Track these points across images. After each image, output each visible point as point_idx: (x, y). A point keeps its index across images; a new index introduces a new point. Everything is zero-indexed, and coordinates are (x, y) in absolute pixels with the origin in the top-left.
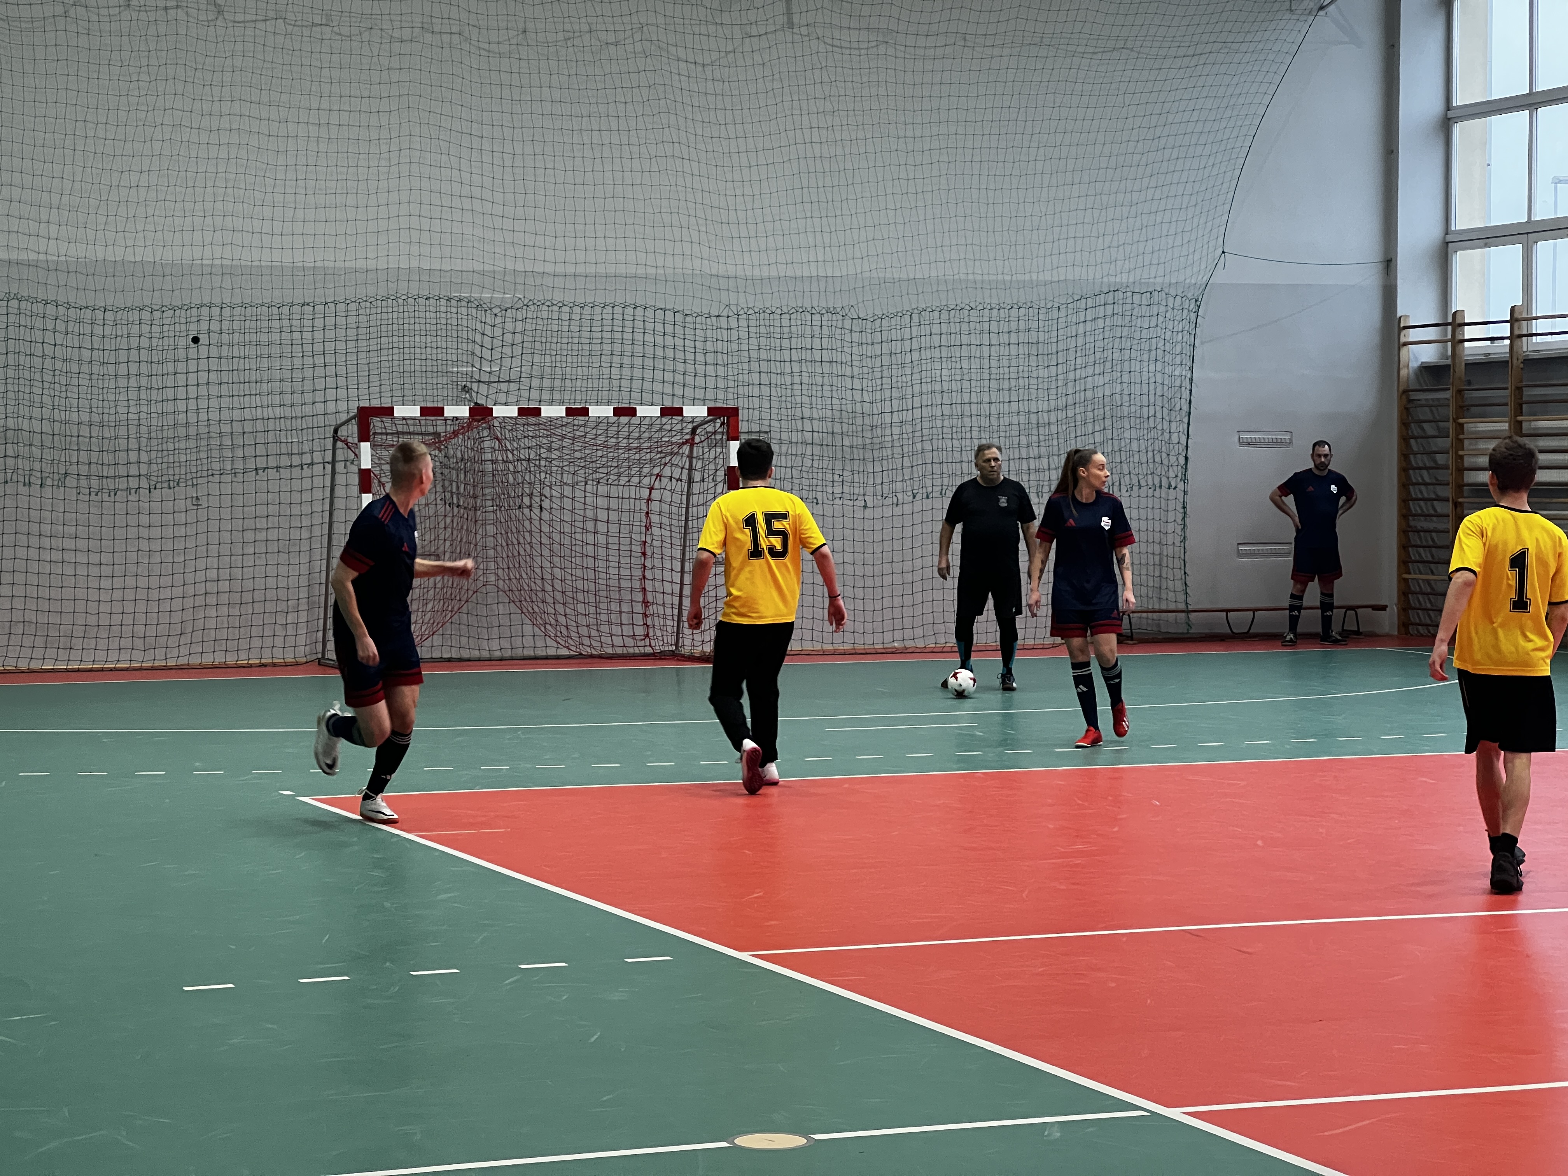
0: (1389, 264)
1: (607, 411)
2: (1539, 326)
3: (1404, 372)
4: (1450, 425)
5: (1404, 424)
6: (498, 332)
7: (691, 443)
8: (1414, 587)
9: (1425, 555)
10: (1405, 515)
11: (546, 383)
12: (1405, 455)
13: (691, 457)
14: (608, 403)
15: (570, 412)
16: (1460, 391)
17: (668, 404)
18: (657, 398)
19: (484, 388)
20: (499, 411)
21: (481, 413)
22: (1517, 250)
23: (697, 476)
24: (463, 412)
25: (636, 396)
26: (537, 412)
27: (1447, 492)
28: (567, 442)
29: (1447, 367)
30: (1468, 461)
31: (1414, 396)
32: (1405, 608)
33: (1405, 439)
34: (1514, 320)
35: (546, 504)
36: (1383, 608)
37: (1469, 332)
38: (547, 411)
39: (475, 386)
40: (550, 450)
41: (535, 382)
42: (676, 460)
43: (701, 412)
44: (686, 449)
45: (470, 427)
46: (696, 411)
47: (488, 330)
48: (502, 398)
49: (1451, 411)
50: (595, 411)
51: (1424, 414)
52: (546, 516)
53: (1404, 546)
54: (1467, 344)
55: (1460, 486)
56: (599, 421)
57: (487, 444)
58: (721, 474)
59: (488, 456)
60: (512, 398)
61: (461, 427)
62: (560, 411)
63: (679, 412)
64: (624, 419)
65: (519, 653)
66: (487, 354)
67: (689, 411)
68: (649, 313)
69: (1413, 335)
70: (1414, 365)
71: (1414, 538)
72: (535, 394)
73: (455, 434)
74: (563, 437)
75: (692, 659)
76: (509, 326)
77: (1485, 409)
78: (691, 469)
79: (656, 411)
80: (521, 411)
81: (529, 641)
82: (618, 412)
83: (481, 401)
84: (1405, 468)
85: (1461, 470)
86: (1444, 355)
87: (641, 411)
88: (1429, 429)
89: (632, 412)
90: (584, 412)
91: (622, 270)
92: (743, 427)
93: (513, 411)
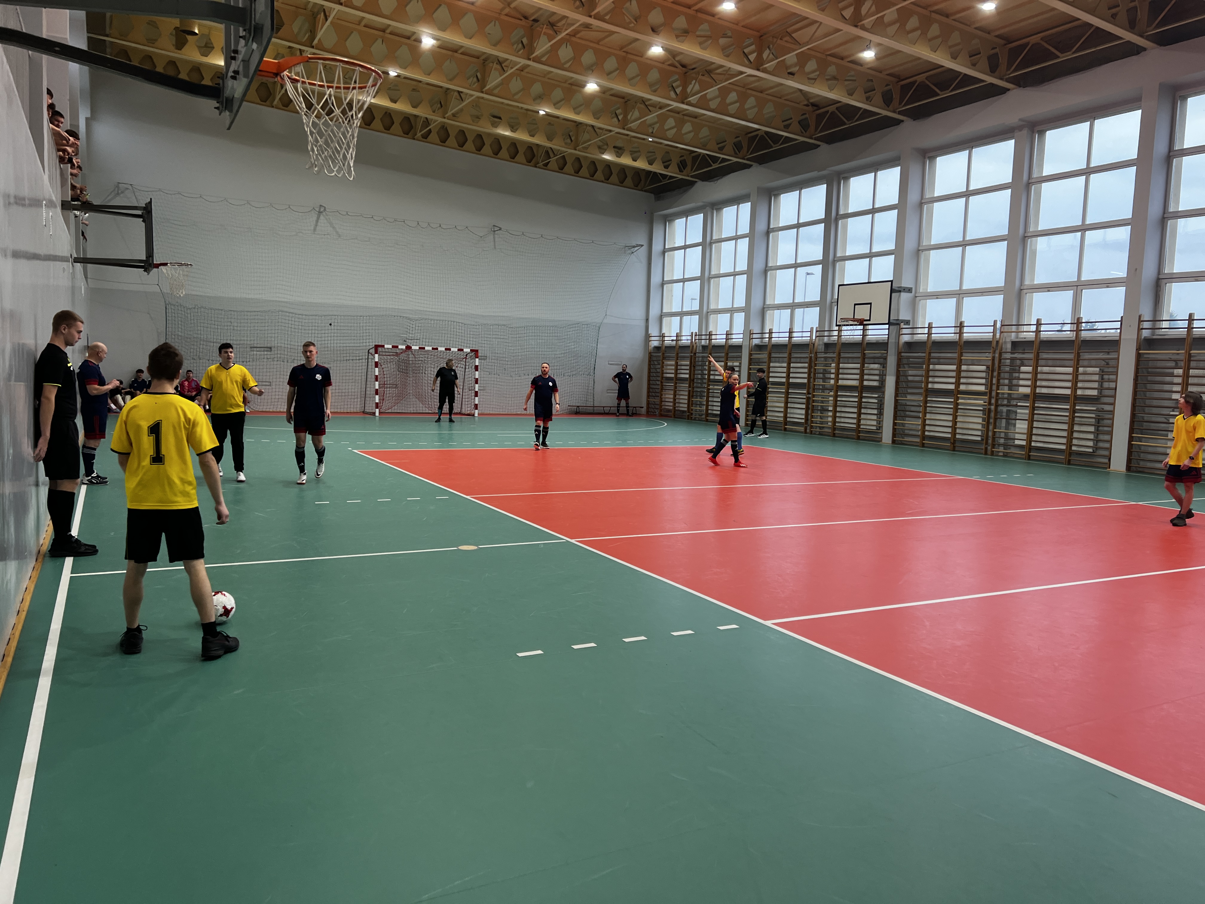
0: (647, 320)
1: (443, 349)
3: (650, 348)
4: (661, 362)
5: (650, 361)
6: (414, 326)
7: (466, 358)
8: (651, 403)
9: (654, 394)
10: (649, 384)
11: (427, 340)
12: (649, 369)
13: (465, 362)
14: (444, 347)
15: (433, 349)
16: (663, 354)
17: (460, 348)
18: (457, 346)
19: (410, 341)
20: (413, 348)
21: (409, 348)
23: (467, 367)
24: (404, 347)
25: (451, 345)
26: (424, 348)
27: (659, 379)
28: (432, 357)
29: (660, 347)
30: (665, 371)
31: (652, 354)
32: (648, 408)
33: (649, 365)
34: (677, 336)
35: (426, 372)
36: (643, 407)
37: (666, 339)
38: (427, 348)
39: (407, 340)
40: (428, 358)
41: (424, 340)
42: (462, 362)
43: (468, 350)
44: (464, 360)
45: (405, 351)
47: (411, 326)
48: (415, 344)
49: (661, 358)
50: (440, 349)
51: (654, 359)
52: (426, 375)
53: (648, 392)
55: (662, 377)
56: (441, 351)
57: (410, 356)
58: (473, 367)
59: (410, 359)
60: (418, 344)
61: (403, 351)
62: (430, 348)
63: (462, 350)
64: (448, 351)
65: (419, 411)
66: (411, 332)
67: (465, 350)
68: (455, 323)
69: (653, 338)
70: (653, 346)
71: (651, 390)
72: (424, 343)
73: (402, 353)
74: (431, 355)
75: (465, 415)
76: (417, 325)
77: (669, 358)
78: (465, 365)
79: (456, 350)
80: (420, 348)
81: (421, 409)
82: (446, 349)
83: (409, 344)
84: (649, 372)
85: (663, 373)
86: (660, 344)
87: (452, 349)
88: (656, 363)
89: (450, 350)
90: (437, 349)
91: (450, 311)
92: (480, 355)
93: (417, 348)
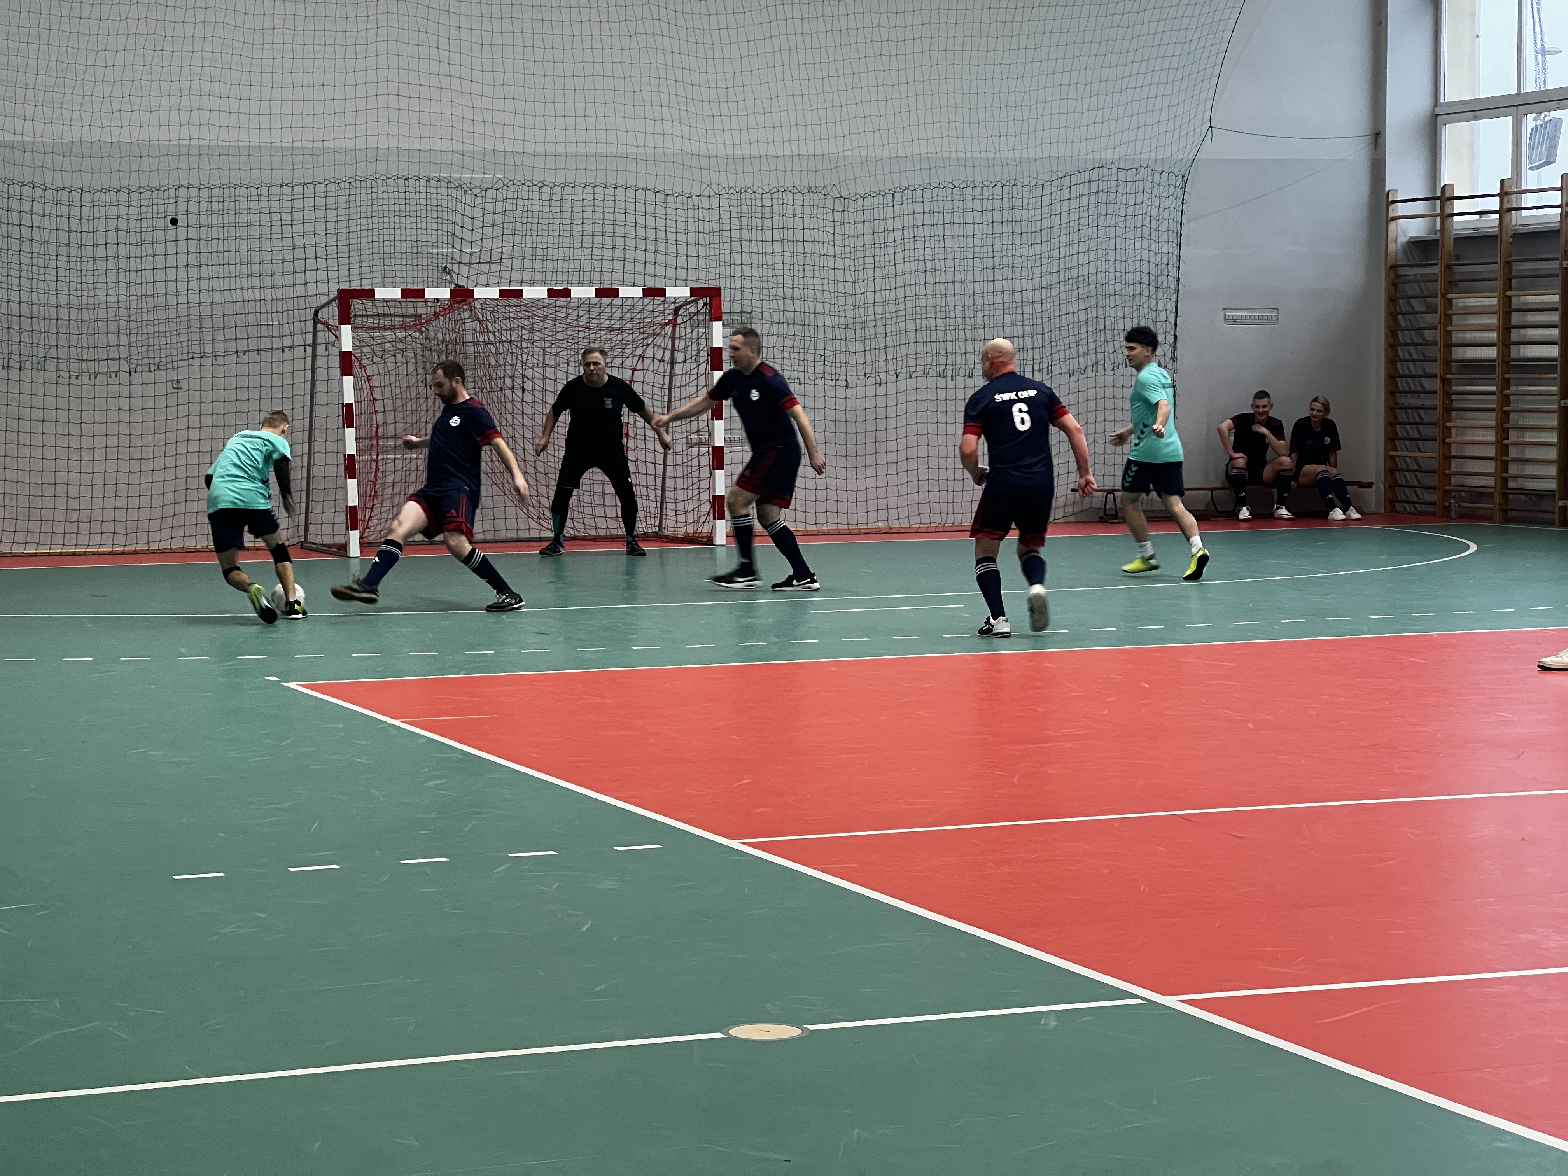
0: (1377, 137)
1: (590, 292)
2: (1530, 200)
3: (1392, 247)
4: (1439, 300)
5: (1392, 300)
6: (478, 213)
7: (674, 323)
8: (1401, 465)
9: (1412, 432)
10: (1392, 392)
11: (528, 264)
12: (1392, 332)
13: (673, 338)
14: (590, 284)
15: (552, 293)
16: (1448, 267)
17: (650, 284)
18: (639, 279)
19: (464, 270)
20: (480, 293)
21: (462, 295)
22: (1507, 122)
23: (680, 357)
24: (444, 293)
25: (618, 277)
26: (519, 293)
27: (1435, 368)
28: (548, 324)
29: (1436, 241)
30: (1457, 337)
31: (1402, 271)
32: (1392, 485)
33: (1392, 315)
34: (1503, 194)
35: (528, 385)
36: (1369, 485)
37: (1458, 206)
38: (529, 293)
39: (456, 267)
40: (531, 331)
41: (517, 264)
42: (659, 340)
43: (683, 292)
44: (668, 329)
45: (451, 308)
46: (679, 292)
47: (468, 211)
48: (483, 279)
49: (1439, 286)
50: (577, 292)
51: (1411, 289)
52: (528, 397)
53: (1392, 423)
54: (1456, 218)
55: (1448, 362)
56: (581, 302)
57: (468, 326)
58: (704, 354)
59: (470, 338)
60: (493, 280)
61: (442, 309)
62: (543, 293)
63: (661, 292)
64: (606, 300)
65: (503, 535)
66: (467, 235)
67: (671, 292)
68: (630, 193)
69: (1402, 209)
70: (1402, 239)
71: (1401, 415)
72: (516, 276)
73: (436, 316)
74: (545, 318)
75: (675, 540)
76: (489, 207)
77: (1473, 284)
78: (673, 350)
79: (638, 292)
80: (503, 293)
81: (512, 524)
82: (600, 293)
83: (462, 282)
84: (1393, 343)
85: (1449, 346)
86: (1433, 230)
87: (624, 292)
88: (1418, 305)
89: (614, 293)
90: (566, 293)
91: (602, 149)
92: (725, 307)
93: (494, 293)
